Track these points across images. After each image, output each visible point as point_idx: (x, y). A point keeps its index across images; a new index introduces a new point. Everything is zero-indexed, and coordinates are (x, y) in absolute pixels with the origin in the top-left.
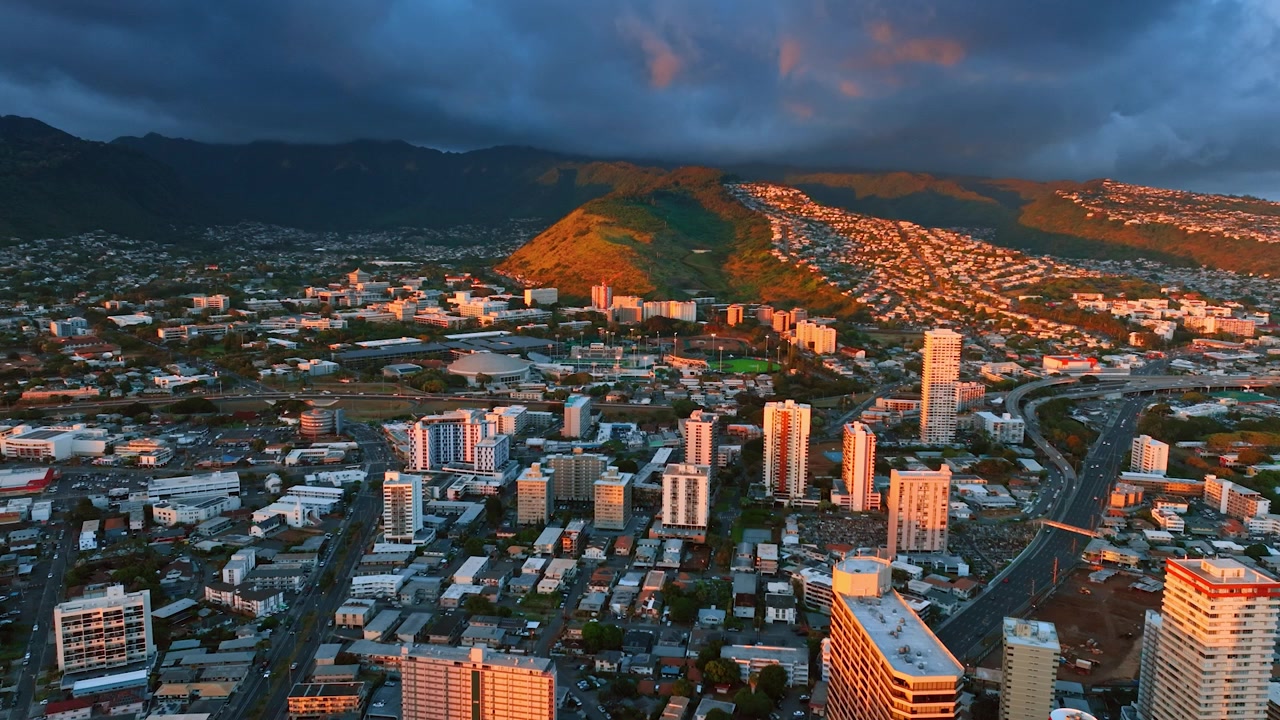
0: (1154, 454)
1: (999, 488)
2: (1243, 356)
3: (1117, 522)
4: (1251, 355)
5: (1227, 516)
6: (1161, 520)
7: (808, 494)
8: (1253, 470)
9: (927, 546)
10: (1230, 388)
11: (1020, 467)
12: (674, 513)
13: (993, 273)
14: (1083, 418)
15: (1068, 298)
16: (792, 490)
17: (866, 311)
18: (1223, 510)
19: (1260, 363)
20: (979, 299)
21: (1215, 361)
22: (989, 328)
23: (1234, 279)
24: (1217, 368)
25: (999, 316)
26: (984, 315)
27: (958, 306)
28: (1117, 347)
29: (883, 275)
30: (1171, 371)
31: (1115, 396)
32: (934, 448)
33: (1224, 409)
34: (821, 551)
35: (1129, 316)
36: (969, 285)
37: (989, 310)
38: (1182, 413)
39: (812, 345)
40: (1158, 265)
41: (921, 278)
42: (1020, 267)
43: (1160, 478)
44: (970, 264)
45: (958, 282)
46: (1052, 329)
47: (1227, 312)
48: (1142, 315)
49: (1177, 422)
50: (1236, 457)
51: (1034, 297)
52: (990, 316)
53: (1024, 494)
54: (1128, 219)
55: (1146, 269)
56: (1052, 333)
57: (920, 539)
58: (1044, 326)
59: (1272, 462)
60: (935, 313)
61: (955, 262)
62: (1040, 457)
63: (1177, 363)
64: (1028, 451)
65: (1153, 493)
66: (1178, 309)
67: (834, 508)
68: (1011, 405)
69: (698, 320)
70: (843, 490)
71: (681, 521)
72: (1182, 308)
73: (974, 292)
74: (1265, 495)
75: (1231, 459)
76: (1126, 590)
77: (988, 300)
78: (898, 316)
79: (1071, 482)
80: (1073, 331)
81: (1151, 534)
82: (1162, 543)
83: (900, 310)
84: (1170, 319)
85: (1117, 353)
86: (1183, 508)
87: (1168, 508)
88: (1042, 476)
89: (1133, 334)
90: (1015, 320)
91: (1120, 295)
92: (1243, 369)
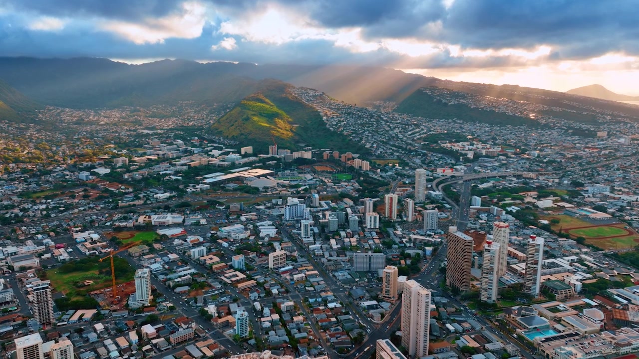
0: (477, 200)
1: (442, 213)
2: (495, 164)
3: (472, 219)
4: (497, 164)
5: (496, 216)
6: (482, 218)
7: (397, 218)
8: (501, 203)
9: (433, 228)
10: (493, 177)
11: (445, 207)
12: (371, 225)
13: (410, 133)
14: (455, 190)
15: (436, 142)
16: (393, 217)
17: (370, 151)
18: (495, 214)
19: (500, 167)
20: (408, 144)
21: (487, 166)
22: (414, 156)
23: (488, 127)
24: (488, 170)
25: (416, 151)
26: (410, 151)
27: (400, 147)
28: (456, 163)
29: (370, 134)
30: (475, 171)
31: (461, 182)
32: (420, 203)
33: (492, 185)
34: (409, 231)
35: (458, 150)
36: (402, 138)
37: (412, 149)
38: (481, 186)
39: (360, 167)
40: (461, 121)
41: (385, 135)
42: (417, 130)
43: (479, 207)
44: (400, 129)
45: (398, 137)
46: (435, 156)
47: (488, 146)
48: (462, 149)
49: (480, 190)
50: (496, 200)
51: (426, 143)
52: (413, 151)
53: (449, 214)
54: (450, 102)
55: (457, 123)
56: (435, 158)
57: (432, 227)
58: (432, 155)
59: (505, 201)
60: (393, 150)
61: (395, 128)
62: (449, 204)
63: (476, 168)
64: (444, 202)
65: (479, 211)
66: (473, 146)
67: (405, 221)
68: (434, 187)
69: (312, 158)
70: (406, 216)
71: (372, 227)
72: (475, 145)
73: (405, 142)
74: (504, 210)
75: (495, 200)
76: (478, 234)
77: (411, 144)
78: (381, 152)
79: (458, 210)
80: (442, 156)
81: (480, 221)
82: (483, 223)
83: (381, 150)
84: (471, 150)
85: (458, 165)
86: (486, 215)
87: (483, 215)
88: (451, 209)
89: (461, 157)
90: (422, 153)
91: (454, 140)
92: (495, 169)
